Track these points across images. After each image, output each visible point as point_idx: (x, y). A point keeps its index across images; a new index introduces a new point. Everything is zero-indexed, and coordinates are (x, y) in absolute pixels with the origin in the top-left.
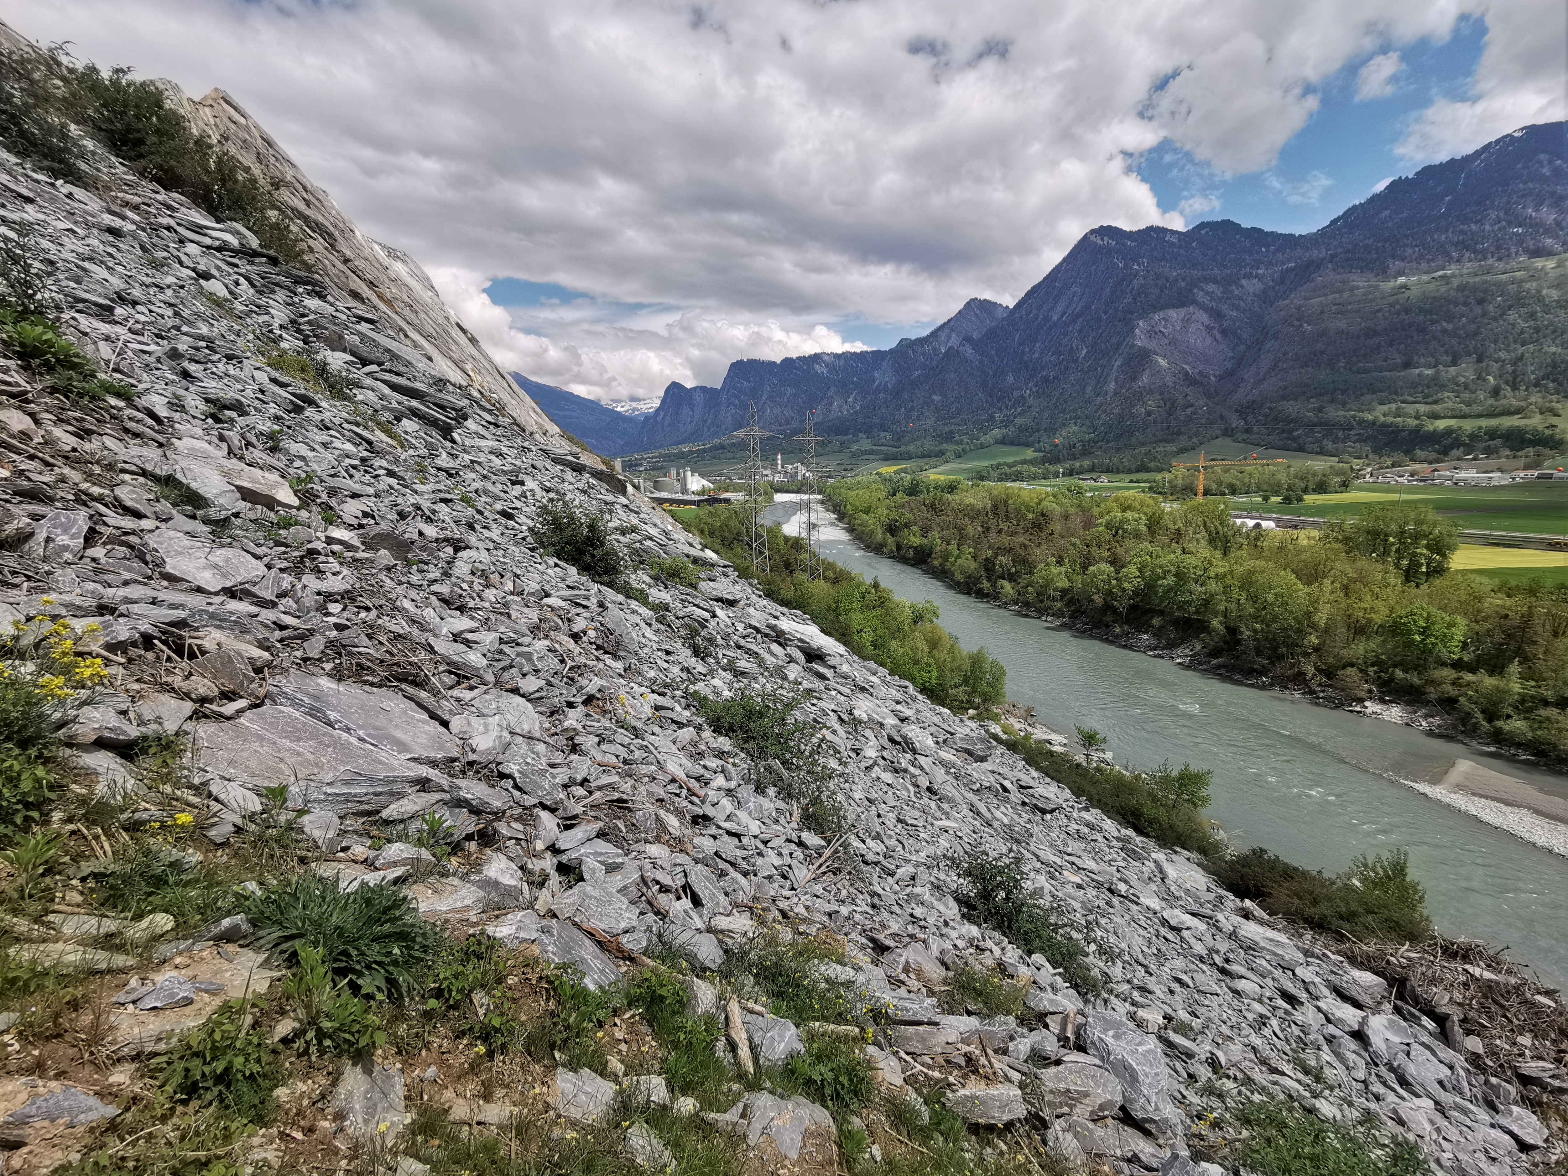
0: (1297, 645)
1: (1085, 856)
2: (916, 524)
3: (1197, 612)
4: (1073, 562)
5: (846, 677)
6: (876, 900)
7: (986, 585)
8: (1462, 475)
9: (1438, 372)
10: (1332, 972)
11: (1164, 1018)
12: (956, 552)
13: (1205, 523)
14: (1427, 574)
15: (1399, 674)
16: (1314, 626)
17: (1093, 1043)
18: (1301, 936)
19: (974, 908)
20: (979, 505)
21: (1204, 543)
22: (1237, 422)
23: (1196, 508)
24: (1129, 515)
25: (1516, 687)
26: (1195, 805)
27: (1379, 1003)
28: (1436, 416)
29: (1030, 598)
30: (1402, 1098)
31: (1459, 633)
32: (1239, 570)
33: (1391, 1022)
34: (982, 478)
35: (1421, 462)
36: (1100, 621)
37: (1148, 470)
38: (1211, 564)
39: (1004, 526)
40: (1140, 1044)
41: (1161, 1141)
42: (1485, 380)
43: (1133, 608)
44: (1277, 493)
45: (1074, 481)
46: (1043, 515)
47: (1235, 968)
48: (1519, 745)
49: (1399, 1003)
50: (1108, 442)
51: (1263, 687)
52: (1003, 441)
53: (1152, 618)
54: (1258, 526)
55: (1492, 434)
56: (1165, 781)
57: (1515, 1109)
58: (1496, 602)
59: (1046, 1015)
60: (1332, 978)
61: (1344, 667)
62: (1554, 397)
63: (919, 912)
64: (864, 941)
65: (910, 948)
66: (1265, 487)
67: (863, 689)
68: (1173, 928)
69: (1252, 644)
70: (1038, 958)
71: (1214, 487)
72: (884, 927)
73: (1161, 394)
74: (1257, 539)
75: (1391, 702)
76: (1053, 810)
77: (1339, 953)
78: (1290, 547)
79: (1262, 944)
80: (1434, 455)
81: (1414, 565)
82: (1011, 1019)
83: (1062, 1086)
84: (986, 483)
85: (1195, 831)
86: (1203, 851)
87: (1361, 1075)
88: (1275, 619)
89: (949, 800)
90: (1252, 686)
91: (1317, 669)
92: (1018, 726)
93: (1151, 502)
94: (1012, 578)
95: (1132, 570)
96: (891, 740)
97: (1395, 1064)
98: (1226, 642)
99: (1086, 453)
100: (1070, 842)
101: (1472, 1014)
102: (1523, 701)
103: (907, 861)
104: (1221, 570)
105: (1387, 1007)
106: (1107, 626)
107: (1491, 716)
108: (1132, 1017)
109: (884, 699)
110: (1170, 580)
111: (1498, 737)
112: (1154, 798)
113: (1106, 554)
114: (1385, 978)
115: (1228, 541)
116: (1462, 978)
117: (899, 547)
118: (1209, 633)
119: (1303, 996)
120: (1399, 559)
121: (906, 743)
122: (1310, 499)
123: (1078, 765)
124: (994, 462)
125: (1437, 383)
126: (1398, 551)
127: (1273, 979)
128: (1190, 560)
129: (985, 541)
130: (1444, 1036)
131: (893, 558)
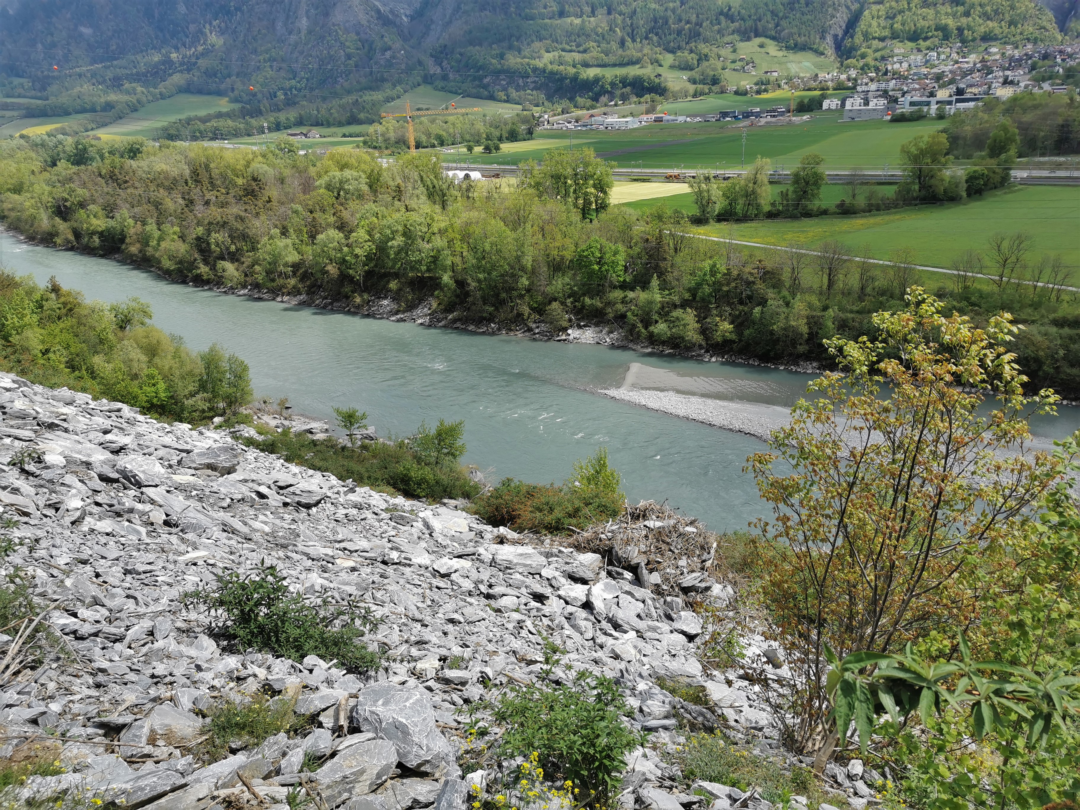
0: (513, 289)
1: (356, 537)
2: (94, 202)
3: (428, 270)
4: (299, 232)
5: (23, 416)
6: (101, 678)
7: (203, 269)
8: (610, 120)
9: (583, 21)
10: (567, 563)
11: (440, 660)
12: (157, 234)
13: (422, 178)
14: (597, 210)
15: (588, 301)
16: (523, 269)
17: (366, 719)
18: (543, 542)
19: (235, 637)
20: (175, 172)
21: (424, 198)
22: (435, 70)
23: (411, 162)
24: (347, 173)
25: (658, 297)
26: (454, 456)
27: (598, 574)
28: (586, 65)
29: (260, 278)
30: (616, 639)
31: (621, 259)
32: (458, 223)
33: (606, 585)
34: (172, 138)
35: (582, 108)
36: (339, 293)
37: (360, 122)
38: (432, 219)
39: (210, 196)
40: (407, 699)
41: (437, 775)
42: (614, 32)
43: (369, 274)
44: (478, 143)
45: (282, 136)
46: (255, 179)
47: (497, 590)
48: (663, 343)
49: (610, 568)
50: (312, 89)
51: (493, 334)
52: (188, 89)
53: (388, 282)
54: (467, 176)
55: (624, 82)
56: (425, 442)
57: (682, 613)
58: (639, 229)
59: (318, 714)
60: (567, 568)
61: (550, 303)
62: (658, 49)
63: (160, 669)
64: (90, 730)
65: (154, 714)
66: (468, 137)
67: (51, 426)
68: (443, 576)
69: (479, 294)
70: (311, 660)
71: (424, 139)
72: (116, 702)
73: (358, 34)
74: (468, 190)
75: (584, 326)
76: (319, 502)
77: (569, 546)
78: (496, 196)
79: (515, 561)
80: (589, 103)
81: (587, 203)
82: (282, 735)
83: (338, 776)
84: (178, 143)
85: (458, 479)
86: (467, 496)
87: (589, 635)
88: (494, 267)
89: (194, 527)
90: (483, 333)
91: (532, 309)
92: (273, 423)
93: (368, 158)
94: (234, 257)
95: (361, 234)
96: (104, 479)
97: (611, 615)
98: (457, 296)
99: (290, 103)
100: (339, 529)
101: (652, 557)
102: (663, 308)
103: (140, 616)
104: (443, 225)
105: (603, 574)
106: (347, 297)
107: (647, 323)
108: (413, 673)
109: (85, 432)
110: (399, 241)
111: (652, 340)
112: (419, 460)
113: (332, 219)
114: (600, 553)
115: (444, 195)
116: (644, 533)
117: (77, 234)
118: (442, 289)
119: (547, 591)
120: (576, 199)
121: (126, 478)
122: (507, 148)
123: (344, 448)
124: (183, 116)
125: (582, 33)
126: (575, 191)
127: (526, 587)
128: (414, 217)
129: (191, 217)
130: (638, 581)
131: (72, 249)
